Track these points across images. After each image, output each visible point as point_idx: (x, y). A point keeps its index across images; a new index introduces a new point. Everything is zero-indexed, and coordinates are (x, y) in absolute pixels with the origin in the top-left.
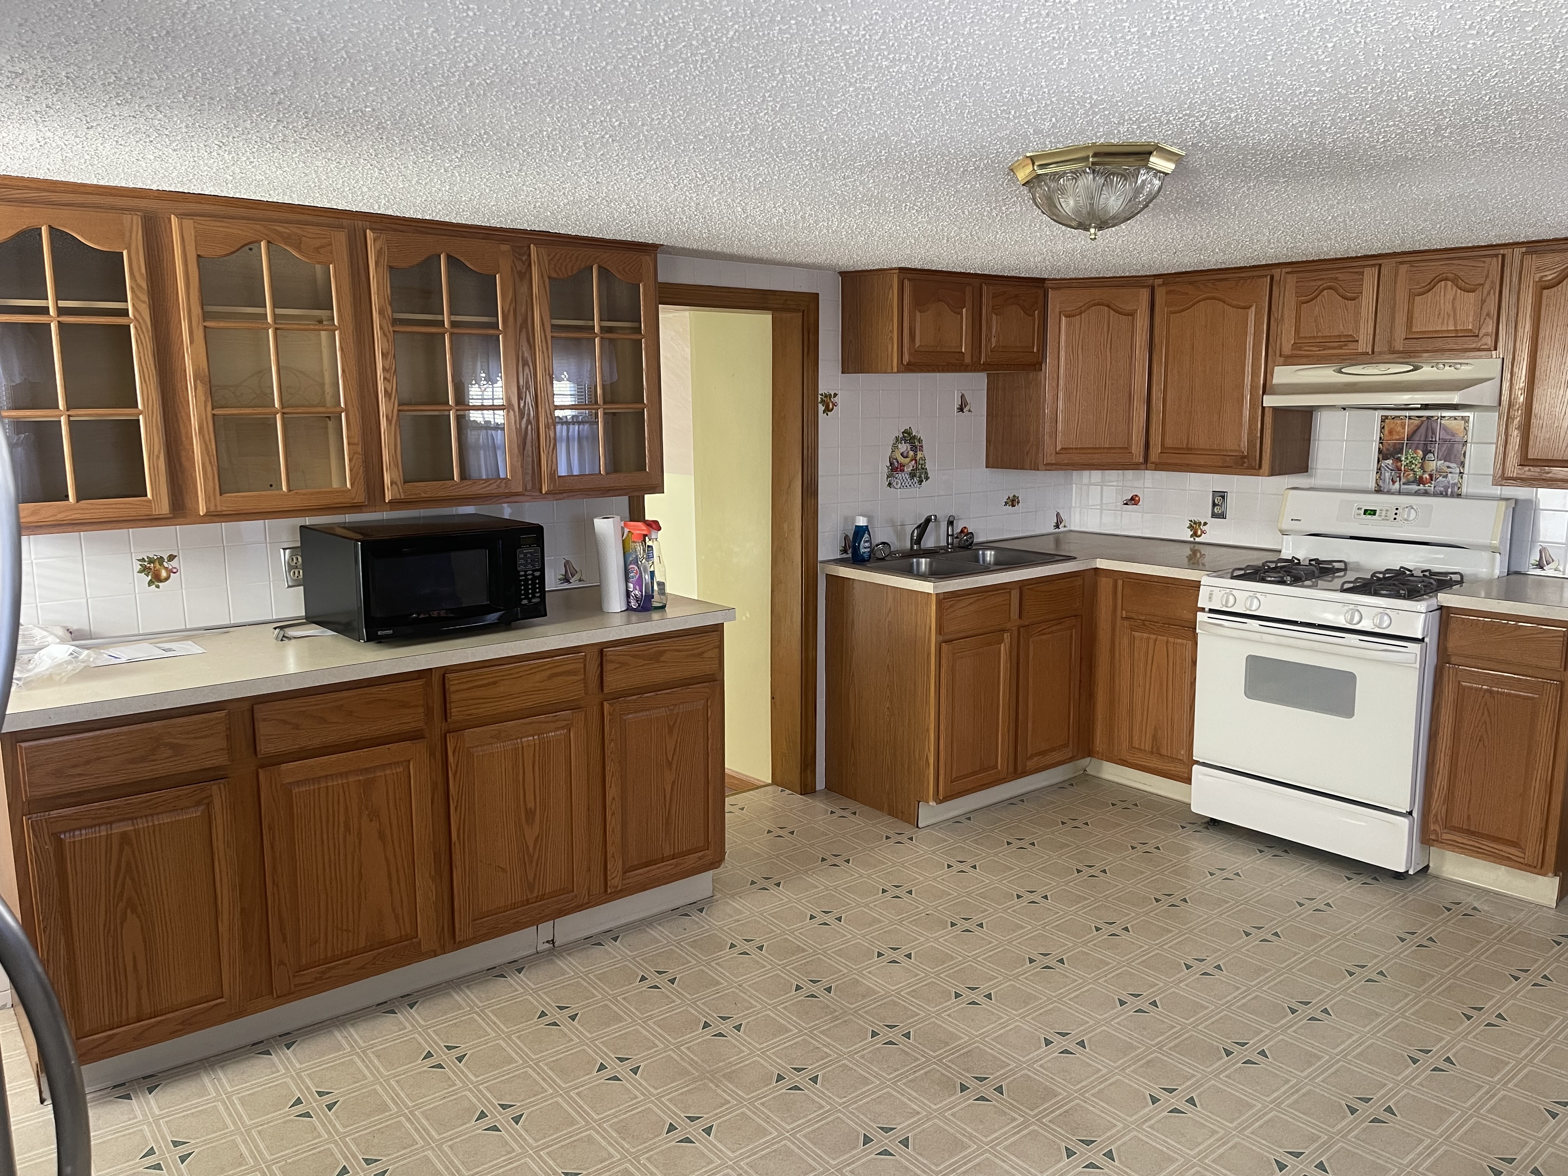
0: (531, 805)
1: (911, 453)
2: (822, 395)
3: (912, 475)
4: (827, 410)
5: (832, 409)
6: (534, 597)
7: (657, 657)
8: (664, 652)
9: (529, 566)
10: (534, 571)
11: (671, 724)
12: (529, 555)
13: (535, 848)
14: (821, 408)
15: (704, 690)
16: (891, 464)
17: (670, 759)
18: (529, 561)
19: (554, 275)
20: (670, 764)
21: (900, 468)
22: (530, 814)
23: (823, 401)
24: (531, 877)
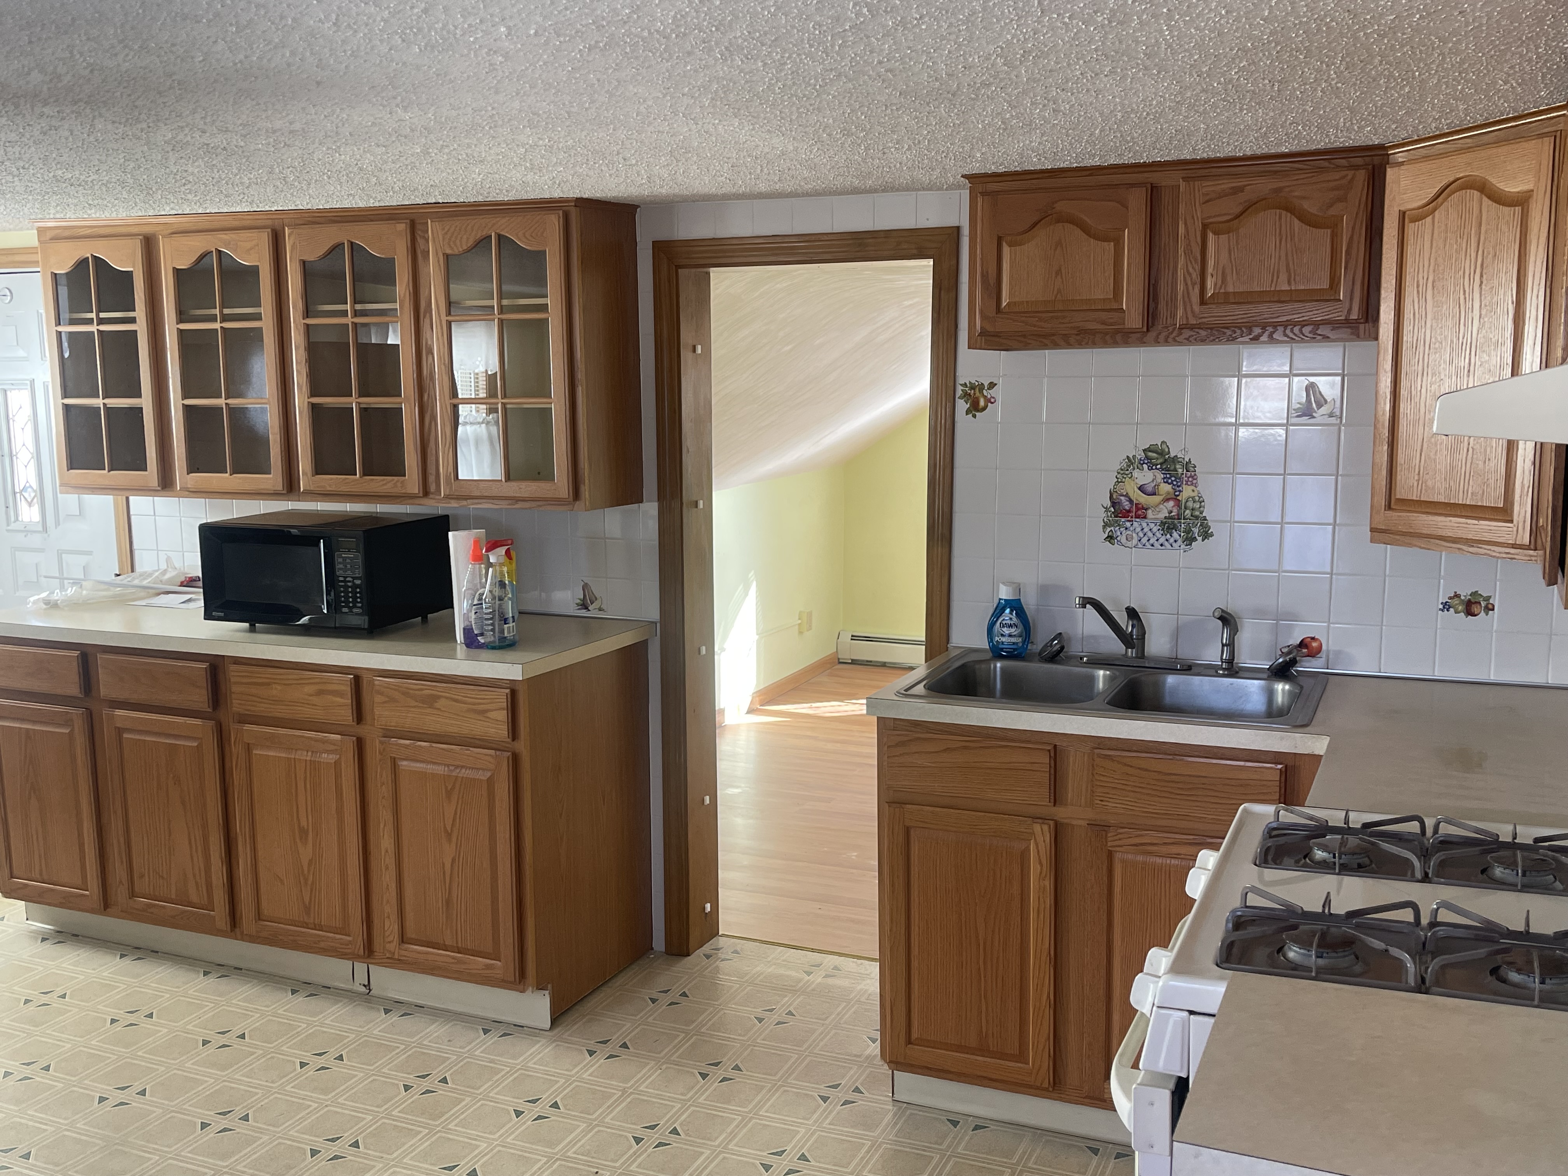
0: (304, 823)
1: (1166, 488)
2: (965, 385)
3: (1168, 526)
4: (975, 408)
5: (984, 409)
6: (355, 606)
7: (430, 701)
8: (439, 697)
9: (349, 572)
10: (354, 578)
11: (449, 788)
12: (348, 561)
13: (309, 871)
14: (962, 406)
15: (487, 758)
16: (1114, 504)
17: (449, 830)
18: (349, 566)
19: (449, 251)
20: (449, 835)
21: (1139, 512)
22: (303, 832)
23: (966, 395)
24: (307, 900)
